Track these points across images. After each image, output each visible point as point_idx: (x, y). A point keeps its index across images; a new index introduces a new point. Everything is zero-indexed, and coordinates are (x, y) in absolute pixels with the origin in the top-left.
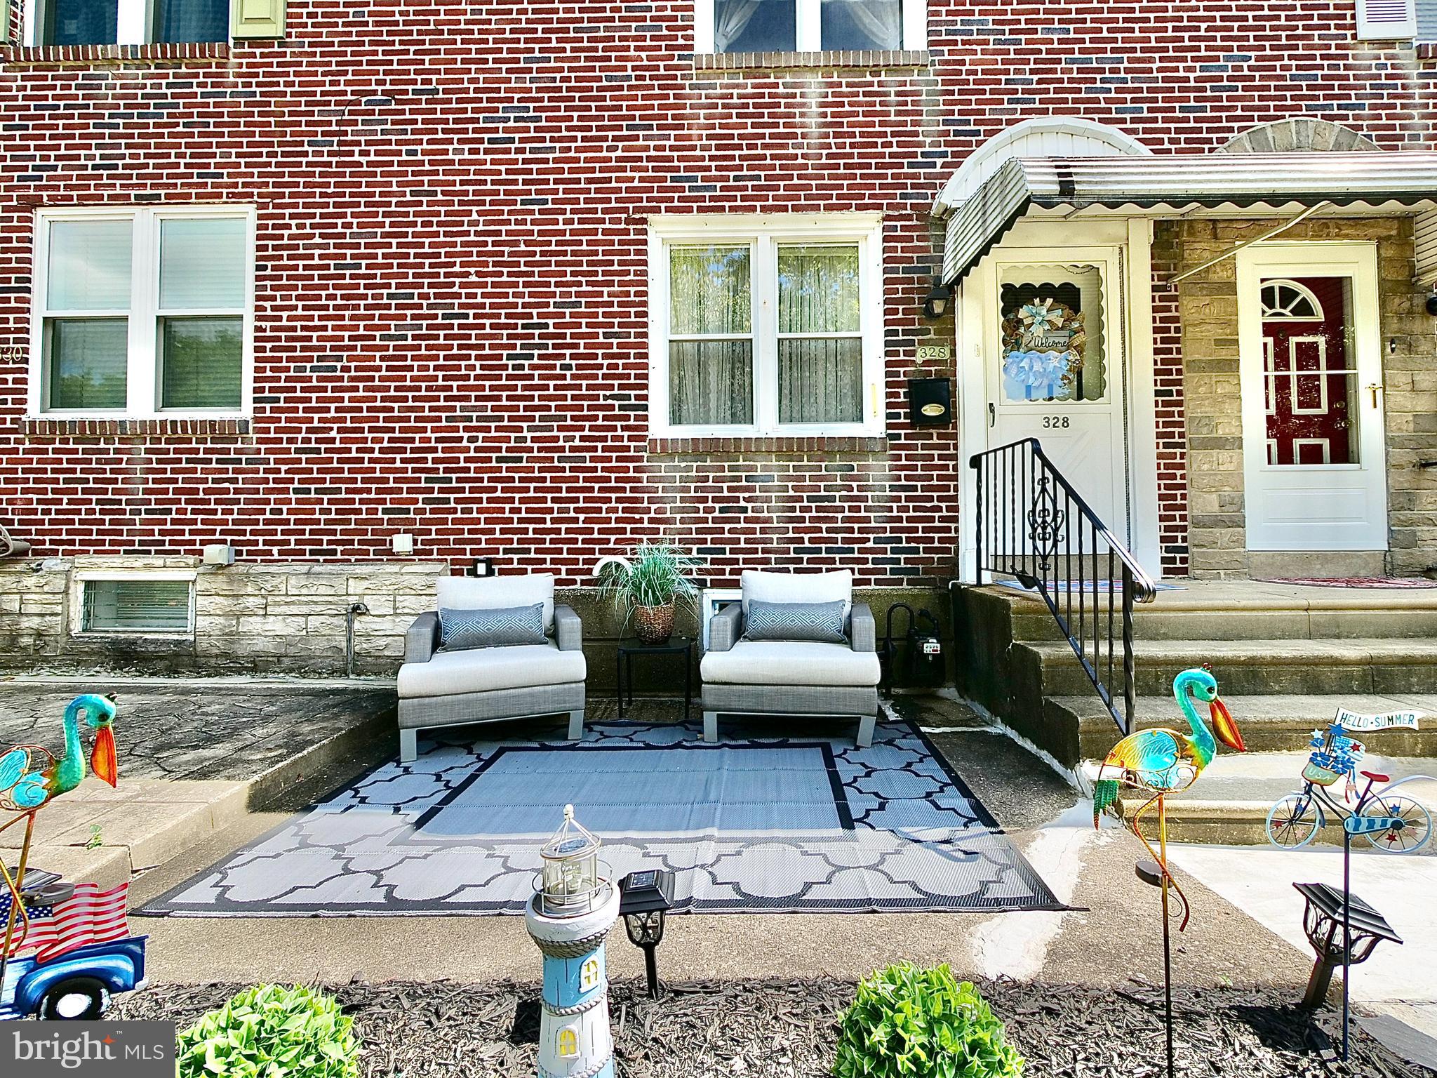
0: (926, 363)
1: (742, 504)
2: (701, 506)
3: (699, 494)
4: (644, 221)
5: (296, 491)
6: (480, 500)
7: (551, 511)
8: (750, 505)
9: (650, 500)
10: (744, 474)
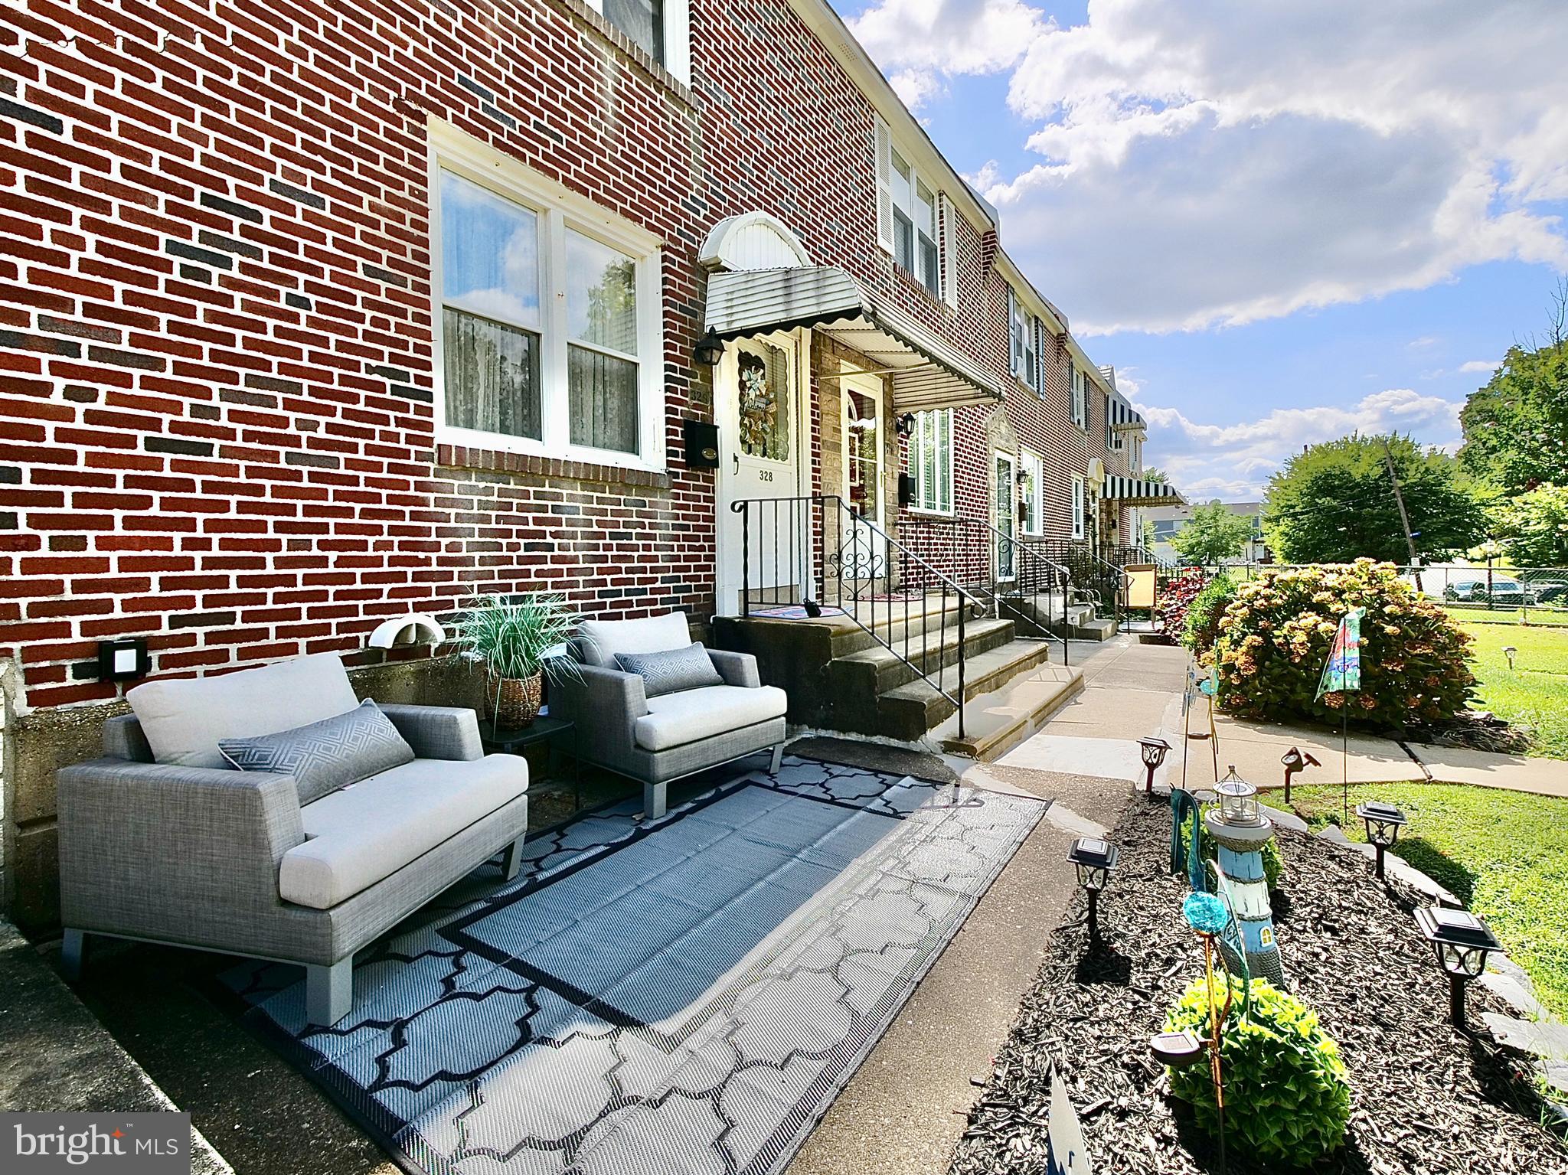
1: (549, 540)
2: (504, 541)
3: (501, 526)
7: (275, 545)
8: (556, 542)
9: (440, 533)
10: (550, 503)
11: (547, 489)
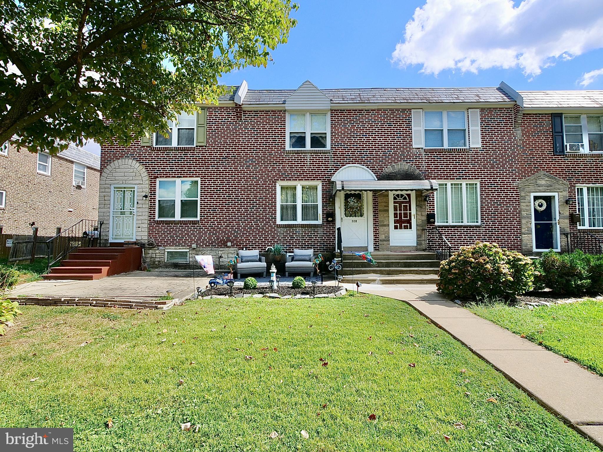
0: (329, 210)
1: (294, 237)
2: (286, 237)
3: (286, 235)
4: (276, 182)
5: (208, 234)
6: (244, 236)
7: (258, 238)
8: (296, 237)
9: (277, 236)
10: (295, 231)
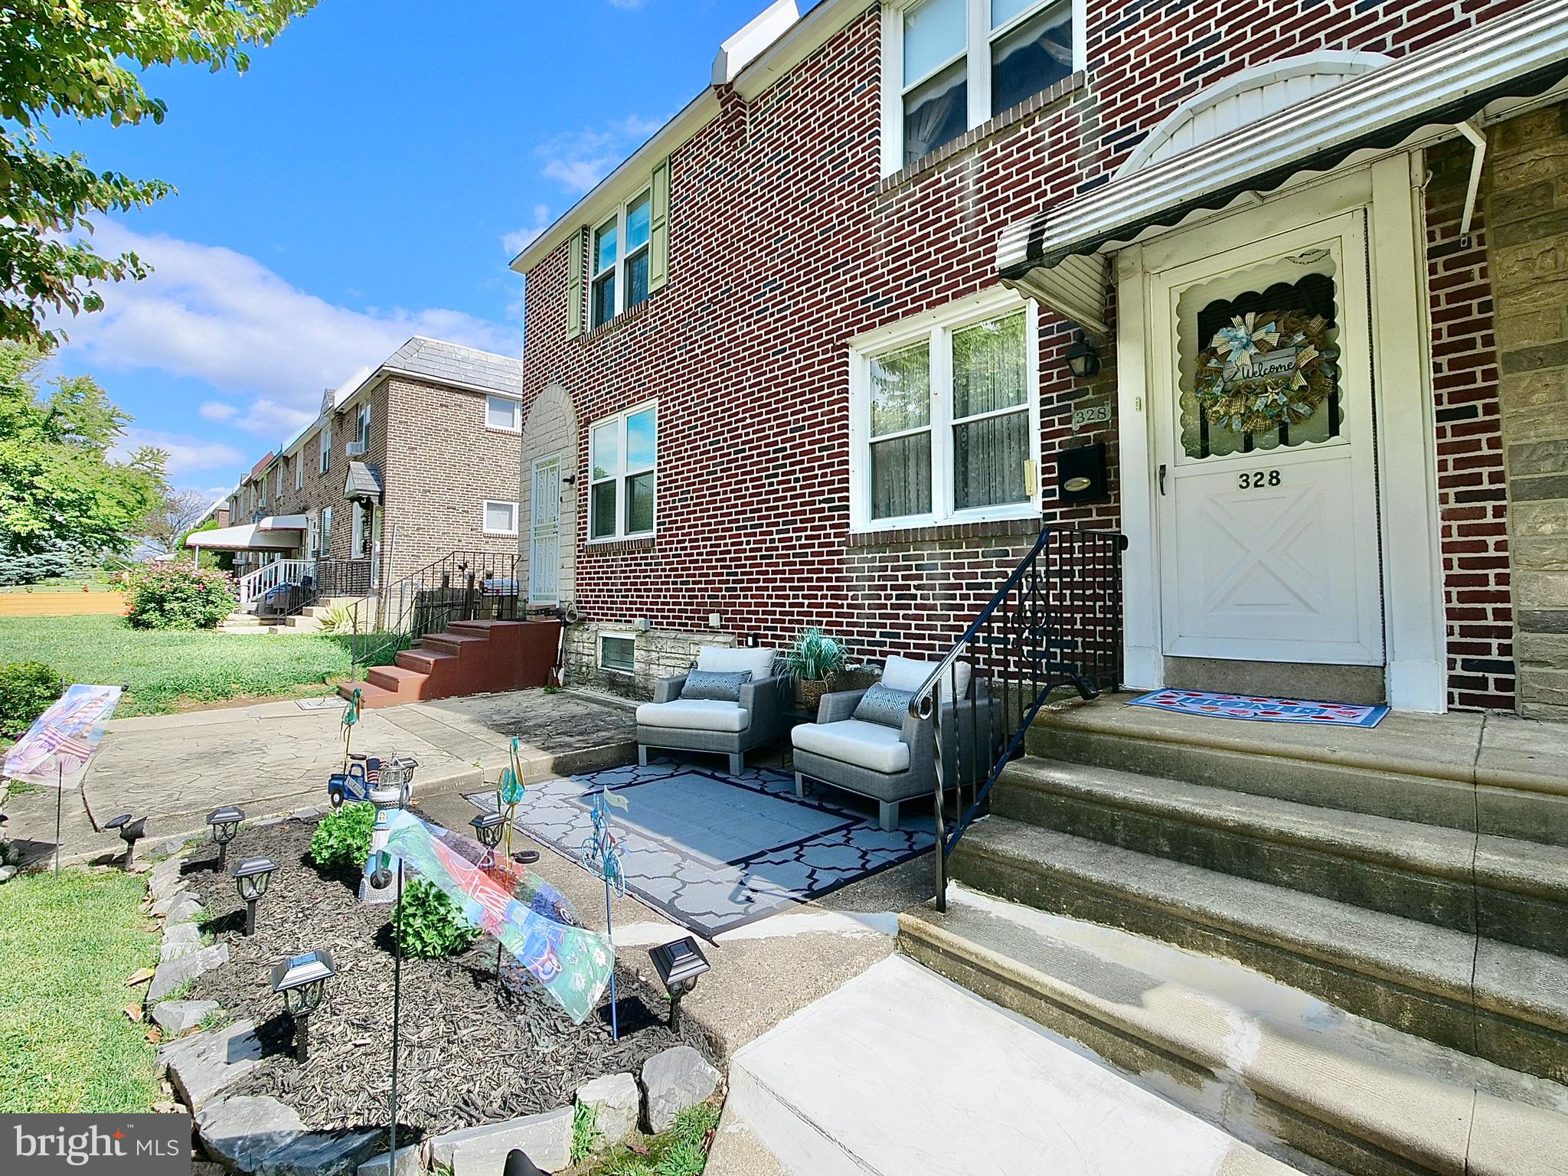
0: (1084, 429)
1: (913, 591)
2: (882, 593)
3: (881, 583)
4: (846, 346)
5: (673, 583)
7: (789, 597)
8: (919, 593)
9: (849, 588)
10: (914, 563)
11: (912, 552)
